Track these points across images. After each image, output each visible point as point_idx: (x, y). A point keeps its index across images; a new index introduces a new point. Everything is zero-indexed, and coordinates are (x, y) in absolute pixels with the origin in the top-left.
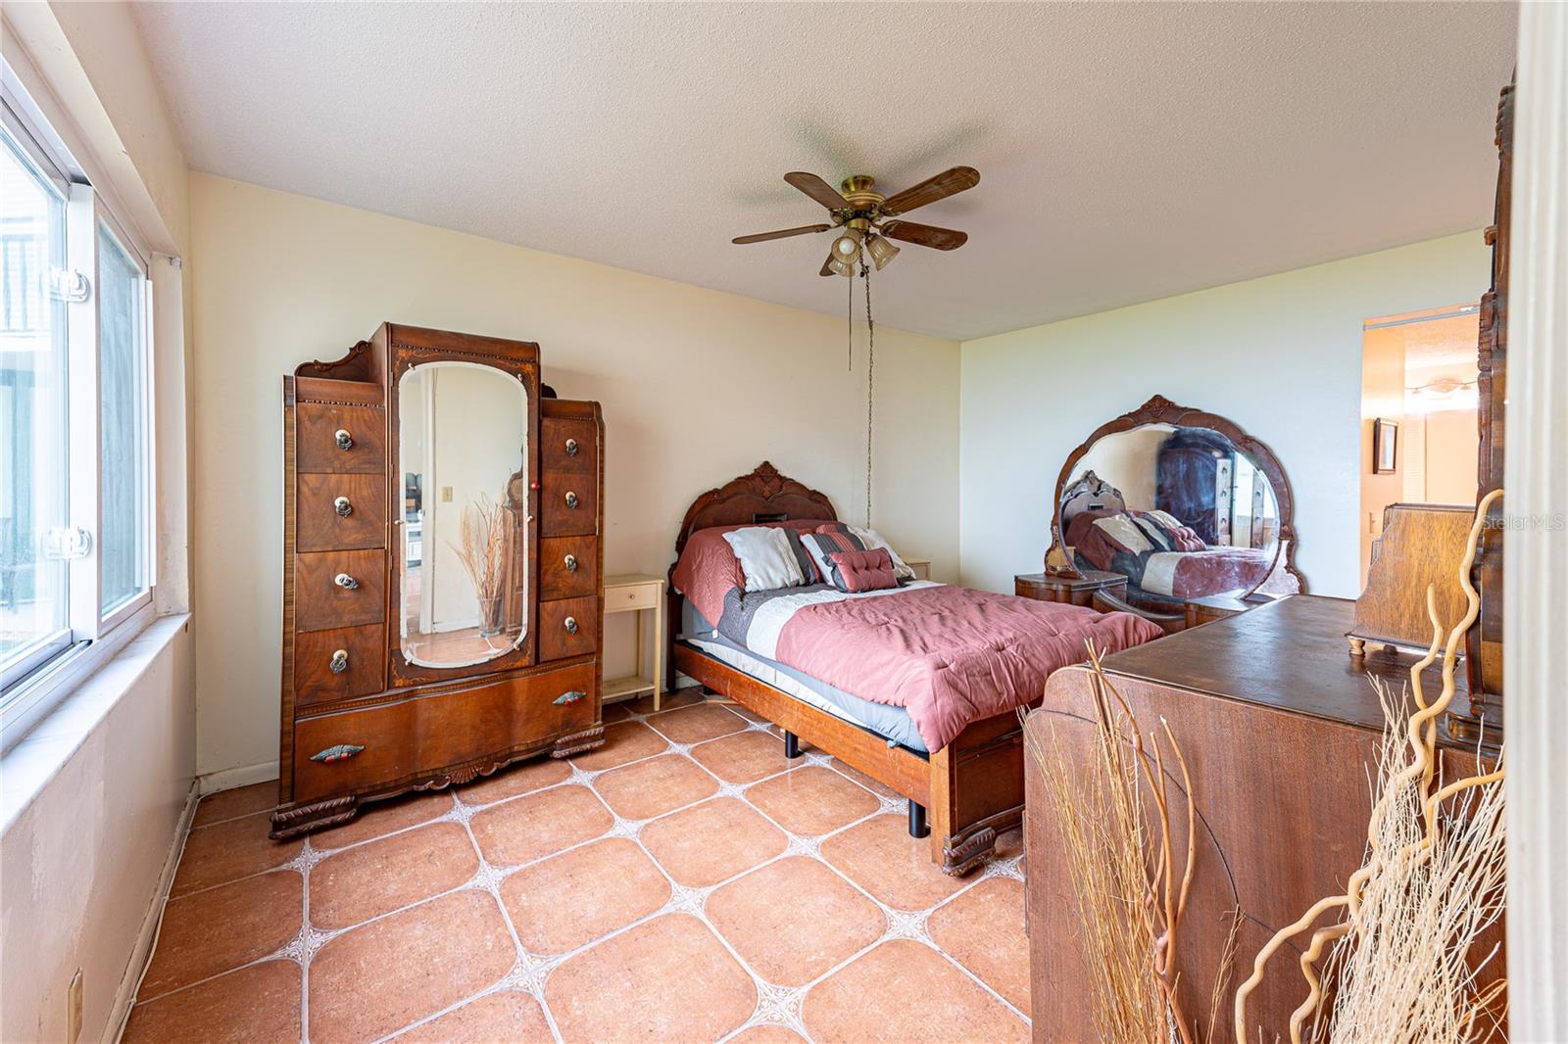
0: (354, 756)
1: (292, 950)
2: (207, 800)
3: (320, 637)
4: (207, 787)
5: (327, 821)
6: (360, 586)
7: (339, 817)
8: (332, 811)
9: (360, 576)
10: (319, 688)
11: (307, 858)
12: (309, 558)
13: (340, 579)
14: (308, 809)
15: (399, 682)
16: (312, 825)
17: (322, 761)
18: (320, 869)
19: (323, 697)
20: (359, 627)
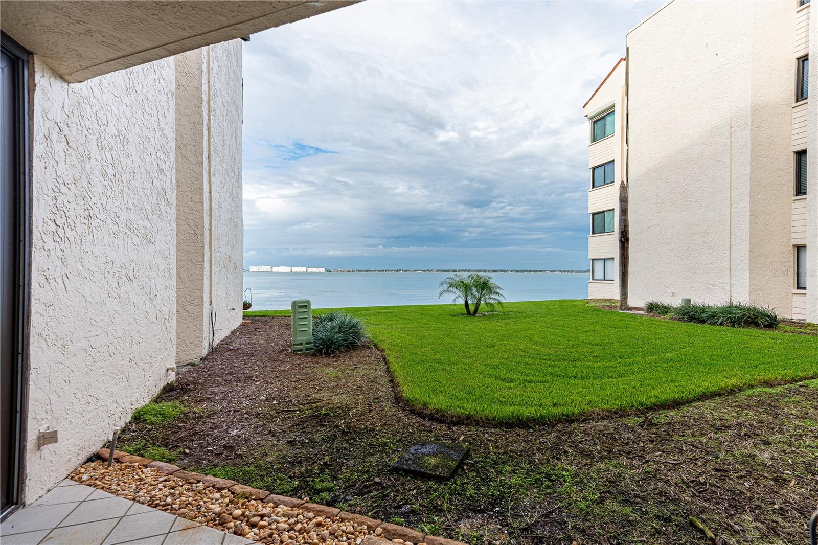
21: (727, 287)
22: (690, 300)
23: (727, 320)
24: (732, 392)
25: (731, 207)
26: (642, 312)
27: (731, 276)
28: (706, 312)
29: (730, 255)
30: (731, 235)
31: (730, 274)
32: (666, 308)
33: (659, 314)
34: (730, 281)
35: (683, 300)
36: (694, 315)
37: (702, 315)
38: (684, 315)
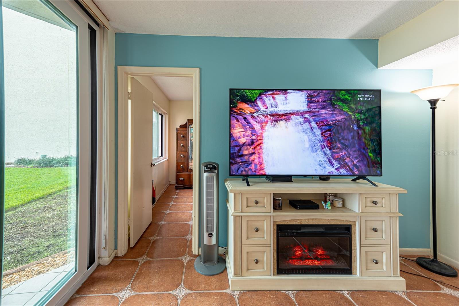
0: (183, 180)
1: (174, 197)
2: (170, 184)
3: (180, 163)
4: (171, 183)
5: (181, 188)
6: (184, 156)
7: (182, 188)
8: (181, 187)
9: (184, 155)
10: (179, 170)
11: (178, 191)
12: (178, 152)
13: (182, 155)
14: (179, 186)
15: (189, 171)
16: (179, 188)
17: (180, 180)
18: (178, 192)
19: (180, 171)
20: (184, 162)
21: (67, 148)
22: (46, 156)
23: (64, 164)
24: (50, 195)
25: (69, 109)
26: (13, 165)
27: (69, 143)
28: (54, 161)
29: (69, 132)
30: (69, 123)
31: (69, 141)
32: (30, 161)
33: (26, 165)
34: (69, 145)
35: (41, 156)
36: (47, 163)
37: (52, 163)
38: (40, 164)
